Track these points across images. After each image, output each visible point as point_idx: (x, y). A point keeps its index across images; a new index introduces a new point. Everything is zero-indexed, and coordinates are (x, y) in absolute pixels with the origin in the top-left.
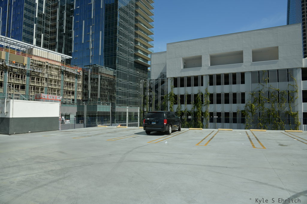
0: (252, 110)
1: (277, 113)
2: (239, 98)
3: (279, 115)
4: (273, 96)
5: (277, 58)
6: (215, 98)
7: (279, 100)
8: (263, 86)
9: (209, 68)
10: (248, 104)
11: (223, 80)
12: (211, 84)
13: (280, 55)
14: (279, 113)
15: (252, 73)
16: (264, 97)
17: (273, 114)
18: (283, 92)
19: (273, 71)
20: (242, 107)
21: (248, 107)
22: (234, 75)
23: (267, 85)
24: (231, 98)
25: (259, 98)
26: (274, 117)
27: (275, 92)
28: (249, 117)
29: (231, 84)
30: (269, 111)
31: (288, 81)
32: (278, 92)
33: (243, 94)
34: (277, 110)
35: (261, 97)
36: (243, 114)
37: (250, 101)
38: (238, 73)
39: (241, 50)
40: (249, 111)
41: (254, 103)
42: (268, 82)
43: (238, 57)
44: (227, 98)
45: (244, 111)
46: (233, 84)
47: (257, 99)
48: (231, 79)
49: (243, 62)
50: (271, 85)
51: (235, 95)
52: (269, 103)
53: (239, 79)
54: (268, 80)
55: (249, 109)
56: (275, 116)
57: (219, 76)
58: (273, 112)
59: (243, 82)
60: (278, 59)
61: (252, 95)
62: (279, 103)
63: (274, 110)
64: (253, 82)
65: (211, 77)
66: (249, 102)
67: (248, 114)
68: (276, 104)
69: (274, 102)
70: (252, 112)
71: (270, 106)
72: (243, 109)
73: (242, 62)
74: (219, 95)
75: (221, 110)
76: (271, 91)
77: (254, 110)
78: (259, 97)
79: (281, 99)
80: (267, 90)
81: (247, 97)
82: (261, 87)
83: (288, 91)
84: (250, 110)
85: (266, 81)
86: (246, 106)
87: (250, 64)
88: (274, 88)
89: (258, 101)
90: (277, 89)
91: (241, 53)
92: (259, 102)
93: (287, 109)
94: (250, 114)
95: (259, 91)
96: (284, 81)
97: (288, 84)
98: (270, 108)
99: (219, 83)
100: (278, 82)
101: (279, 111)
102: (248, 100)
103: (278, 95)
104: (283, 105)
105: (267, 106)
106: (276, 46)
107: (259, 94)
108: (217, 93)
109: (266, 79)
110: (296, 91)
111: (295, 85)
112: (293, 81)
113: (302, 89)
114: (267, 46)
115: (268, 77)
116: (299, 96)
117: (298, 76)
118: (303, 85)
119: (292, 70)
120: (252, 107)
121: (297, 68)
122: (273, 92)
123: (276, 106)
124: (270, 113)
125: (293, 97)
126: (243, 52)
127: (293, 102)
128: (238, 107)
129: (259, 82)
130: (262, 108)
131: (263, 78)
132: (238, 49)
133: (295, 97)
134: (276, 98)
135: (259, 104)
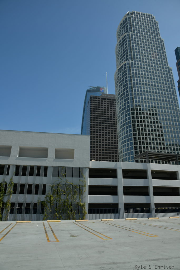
0: (50, 201)
1: (70, 204)
2: (40, 189)
3: (72, 206)
4: (68, 189)
5: (73, 158)
6: (18, 189)
7: (72, 192)
8: (61, 179)
9: (17, 159)
10: (48, 195)
11: (28, 171)
12: (17, 174)
13: (76, 156)
14: (72, 204)
15: (54, 167)
16: (61, 190)
17: (67, 205)
18: (76, 186)
19: (69, 168)
20: (42, 197)
21: (48, 198)
22: (39, 168)
23: (64, 179)
24: (34, 189)
25: (58, 190)
26: (68, 208)
27: (70, 186)
28: (48, 208)
29: (35, 176)
30: (64, 202)
31: (79, 177)
32: (72, 185)
33: (45, 186)
34: (70, 201)
35: (59, 190)
36: (43, 205)
37: (50, 193)
38: (42, 166)
39: (47, 147)
41: (53, 195)
42: (66, 177)
43: (43, 153)
44: (30, 189)
45: (44, 202)
46: (37, 176)
47: (56, 191)
48: (35, 172)
50: (67, 180)
51: (37, 186)
52: (65, 194)
53: (42, 172)
54: (66, 175)
55: (48, 199)
56: (69, 206)
57: (25, 168)
58: (67, 203)
59: (45, 175)
60: (74, 159)
61: (52, 187)
62: (72, 195)
63: (68, 201)
64: (54, 175)
65: (18, 167)
66: (48, 194)
67: (47, 205)
68: (70, 196)
69: (68, 194)
70: (50, 203)
71: (66, 198)
72: (43, 200)
73: (47, 157)
74: (23, 186)
75: (23, 201)
76: (67, 184)
77: (52, 201)
78: (58, 189)
79: (74, 191)
80: (64, 183)
81: (48, 189)
82: (60, 181)
83: (79, 185)
84: (49, 201)
85: (64, 175)
86: (46, 197)
87: (53, 160)
88: (69, 182)
89: (56, 193)
90: (72, 183)
91: (46, 150)
92: (57, 194)
93: (77, 201)
95: (58, 183)
96: (76, 177)
97: (80, 180)
98: (66, 200)
99: (24, 174)
100: (73, 177)
101: (72, 202)
102: (48, 191)
103: (72, 188)
104: (75, 197)
105: (63, 197)
106: (73, 148)
107: (58, 186)
108: (21, 183)
110: (85, 186)
111: (84, 180)
112: (83, 177)
113: (88, 185)
114: (66, 148)
115: (66, 172)
116: (87, 189)
117: (87, 174)
118: (89, 181)
119: (83, 168)
120: (51, 198)
121: (86, 168)
122: (68, 186)
123: (70, 198)
124: (65, 204)
125: (82, 190)
126: (49, 149)
127: (82, 195)
128: (39, 197)
129: (58, 176)
130: (59, 199)
131: (62, 173)
132: (44, 146)
133: (84, 191)
134: (70, 191)
135: (57, 195)
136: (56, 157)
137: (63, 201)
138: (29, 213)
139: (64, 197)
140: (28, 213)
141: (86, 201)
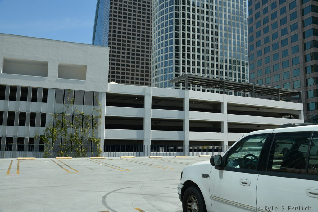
0: (53, 135)
1: (80, 140)
2: (38, 120)
3: (82, 142)
4: (77, 120)
5: (84, 78)
6: (6, 118)
7: (83, 124)
8: (68, 107)
10: (49, 127)
11: (19, 94)
12: (2, 98)
13: (88, 76)
14: (82, 140)
15: (57, 90)
16: (68, 121)
17: (75, 140)
18: (88, 117)
19: (79, 92)
20: (41, 131)
21: (49, 132)
22: (35, 90)
23: (72, 107)
24: (28, 119)
25: (62, 122)
26: (76, 144)
27: (79, 116)
28: (49, 144)
29: (29, 101)
30: (72, 137)
31: (93, 105)
32: (83, 116)
33: (44, 115)
34: (80, 135)
35: (65, 121)
36: (42, 140)
37: (52, 125)
38: (40, 88)
39: (46, 61)
40: (49, 136)
41: (56, 127)
42: (74, 104)
43: (41, 68)
44: (22, 119)
45: (44, 136)
46: (33, 101)
47: (60, 123)
48: (30, 95)
49: (47, 77)
50: (76, 108)
51: (33, 115)
52: (72, 127)
53: (40, 96)
54: (74, 101)
55: (50, 133)
56: (78, 142)
57: (13, 89)
58: (76, 138)
59: (45, 100)
60: (86, 80)
61: (55, 117)
62: (82, 128)
63: (77, 136)
64: (57, 101)
65: (2, 88)
66: (50, 126)
67: (48, 140)
68: (80, 129)
69: (78, 127)
70: (52, 137)
71: (74, 132)
72: (43, 134)
73: (46, 75)
74: (12, 114)
75: (12, 134)
76: (76, 114)
77: (55, 135)
78: (63, 120)
79: (85, 123)
80: (71, 112)
81: (48, 119)
82: (65, 109)
83: (93, 116)
84: (51, 135)
85: (71, 102)
86: (46, 130)
87: (55, 79)
88: (79, 111)
89: (61, 124)
90: (82, 113)
91: (45, 65)
92: (62, 126)
93: (90, 135)
94: (50, 140)
95: (63, 113)
96: (89, 104)
97: (93, 109)
98: (74, 135)
99: (13, 98)
100: (84, 104)
101: (82, 137)
102: (49, 123)
103: (83, 119)
104: (87, 131)
105: (70, 131)
106: (85, 65)
107: (63, 116)
108: (10, 111)
109: (71, 100)
110: (100, 117)
111: (99, 109)
112: (98, 105)
113: (105, 115)
114: (75, 63)
115: (74, 98)
116: (103, 121)
117: (103, 100)
118: (107, 111)
119: (98, 93)
120: (53, 131)
121: (102, 93)
122: (77, 116)
123: (80, 131)
124: (73, 140)
125: (97, 122)
126: (49, 63)
127: (97, 128)
128: (36, 130)
129: (64, 103)
130: (65, 134)
131: (68, 98)
132: (42, 58)
133: (99, 123)
134: (80, 122)
135: (62, 128)
136: (60, 76)
137: (71, 135)
138: (23, 151)
139: (72, 130)
140: (21, 151)
141: (101, 136)
